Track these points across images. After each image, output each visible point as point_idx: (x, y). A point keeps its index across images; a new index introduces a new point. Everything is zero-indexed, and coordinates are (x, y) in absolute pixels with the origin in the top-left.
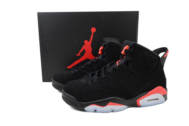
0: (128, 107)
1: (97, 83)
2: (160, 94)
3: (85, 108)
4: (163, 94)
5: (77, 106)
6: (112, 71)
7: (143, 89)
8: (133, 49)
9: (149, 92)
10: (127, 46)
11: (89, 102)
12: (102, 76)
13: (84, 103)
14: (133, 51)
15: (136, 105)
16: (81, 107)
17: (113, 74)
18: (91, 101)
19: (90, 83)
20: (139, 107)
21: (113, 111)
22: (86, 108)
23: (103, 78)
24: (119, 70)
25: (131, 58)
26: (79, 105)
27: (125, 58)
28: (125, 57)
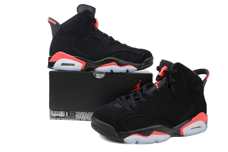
0: (171, 137)
1: (137, 108)
2: (203, 121)
3: (125, 138)
4: (205, 121)
5: (115, 136)
6: (153, 95)
7: (187, 115)
8: (176, 69)
9: (193, 119)
10: (165, 67)
11: (129, 131)
12: (141, 100)
13: (123, 132)
14: (177, 71)
15: (179, 134)
16: (120, 138)
17: (154, 98)
18: (132, 130)
19: (129, 108)
20: (182, 136)
21: (156, 142)
22: (127, 139)
23: (143, 103)
24: (161, 93)
25: (174, 79)
26: (118, 135)
27: (166, 80)
28: (165, 78)
